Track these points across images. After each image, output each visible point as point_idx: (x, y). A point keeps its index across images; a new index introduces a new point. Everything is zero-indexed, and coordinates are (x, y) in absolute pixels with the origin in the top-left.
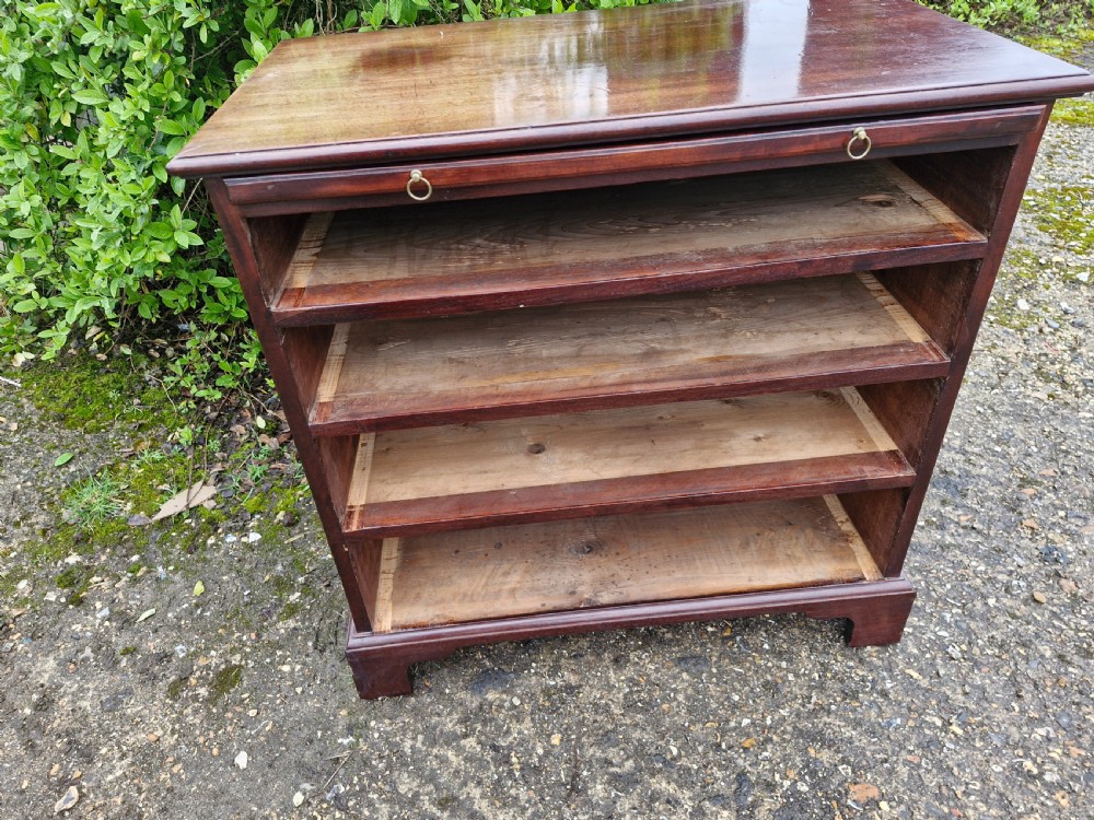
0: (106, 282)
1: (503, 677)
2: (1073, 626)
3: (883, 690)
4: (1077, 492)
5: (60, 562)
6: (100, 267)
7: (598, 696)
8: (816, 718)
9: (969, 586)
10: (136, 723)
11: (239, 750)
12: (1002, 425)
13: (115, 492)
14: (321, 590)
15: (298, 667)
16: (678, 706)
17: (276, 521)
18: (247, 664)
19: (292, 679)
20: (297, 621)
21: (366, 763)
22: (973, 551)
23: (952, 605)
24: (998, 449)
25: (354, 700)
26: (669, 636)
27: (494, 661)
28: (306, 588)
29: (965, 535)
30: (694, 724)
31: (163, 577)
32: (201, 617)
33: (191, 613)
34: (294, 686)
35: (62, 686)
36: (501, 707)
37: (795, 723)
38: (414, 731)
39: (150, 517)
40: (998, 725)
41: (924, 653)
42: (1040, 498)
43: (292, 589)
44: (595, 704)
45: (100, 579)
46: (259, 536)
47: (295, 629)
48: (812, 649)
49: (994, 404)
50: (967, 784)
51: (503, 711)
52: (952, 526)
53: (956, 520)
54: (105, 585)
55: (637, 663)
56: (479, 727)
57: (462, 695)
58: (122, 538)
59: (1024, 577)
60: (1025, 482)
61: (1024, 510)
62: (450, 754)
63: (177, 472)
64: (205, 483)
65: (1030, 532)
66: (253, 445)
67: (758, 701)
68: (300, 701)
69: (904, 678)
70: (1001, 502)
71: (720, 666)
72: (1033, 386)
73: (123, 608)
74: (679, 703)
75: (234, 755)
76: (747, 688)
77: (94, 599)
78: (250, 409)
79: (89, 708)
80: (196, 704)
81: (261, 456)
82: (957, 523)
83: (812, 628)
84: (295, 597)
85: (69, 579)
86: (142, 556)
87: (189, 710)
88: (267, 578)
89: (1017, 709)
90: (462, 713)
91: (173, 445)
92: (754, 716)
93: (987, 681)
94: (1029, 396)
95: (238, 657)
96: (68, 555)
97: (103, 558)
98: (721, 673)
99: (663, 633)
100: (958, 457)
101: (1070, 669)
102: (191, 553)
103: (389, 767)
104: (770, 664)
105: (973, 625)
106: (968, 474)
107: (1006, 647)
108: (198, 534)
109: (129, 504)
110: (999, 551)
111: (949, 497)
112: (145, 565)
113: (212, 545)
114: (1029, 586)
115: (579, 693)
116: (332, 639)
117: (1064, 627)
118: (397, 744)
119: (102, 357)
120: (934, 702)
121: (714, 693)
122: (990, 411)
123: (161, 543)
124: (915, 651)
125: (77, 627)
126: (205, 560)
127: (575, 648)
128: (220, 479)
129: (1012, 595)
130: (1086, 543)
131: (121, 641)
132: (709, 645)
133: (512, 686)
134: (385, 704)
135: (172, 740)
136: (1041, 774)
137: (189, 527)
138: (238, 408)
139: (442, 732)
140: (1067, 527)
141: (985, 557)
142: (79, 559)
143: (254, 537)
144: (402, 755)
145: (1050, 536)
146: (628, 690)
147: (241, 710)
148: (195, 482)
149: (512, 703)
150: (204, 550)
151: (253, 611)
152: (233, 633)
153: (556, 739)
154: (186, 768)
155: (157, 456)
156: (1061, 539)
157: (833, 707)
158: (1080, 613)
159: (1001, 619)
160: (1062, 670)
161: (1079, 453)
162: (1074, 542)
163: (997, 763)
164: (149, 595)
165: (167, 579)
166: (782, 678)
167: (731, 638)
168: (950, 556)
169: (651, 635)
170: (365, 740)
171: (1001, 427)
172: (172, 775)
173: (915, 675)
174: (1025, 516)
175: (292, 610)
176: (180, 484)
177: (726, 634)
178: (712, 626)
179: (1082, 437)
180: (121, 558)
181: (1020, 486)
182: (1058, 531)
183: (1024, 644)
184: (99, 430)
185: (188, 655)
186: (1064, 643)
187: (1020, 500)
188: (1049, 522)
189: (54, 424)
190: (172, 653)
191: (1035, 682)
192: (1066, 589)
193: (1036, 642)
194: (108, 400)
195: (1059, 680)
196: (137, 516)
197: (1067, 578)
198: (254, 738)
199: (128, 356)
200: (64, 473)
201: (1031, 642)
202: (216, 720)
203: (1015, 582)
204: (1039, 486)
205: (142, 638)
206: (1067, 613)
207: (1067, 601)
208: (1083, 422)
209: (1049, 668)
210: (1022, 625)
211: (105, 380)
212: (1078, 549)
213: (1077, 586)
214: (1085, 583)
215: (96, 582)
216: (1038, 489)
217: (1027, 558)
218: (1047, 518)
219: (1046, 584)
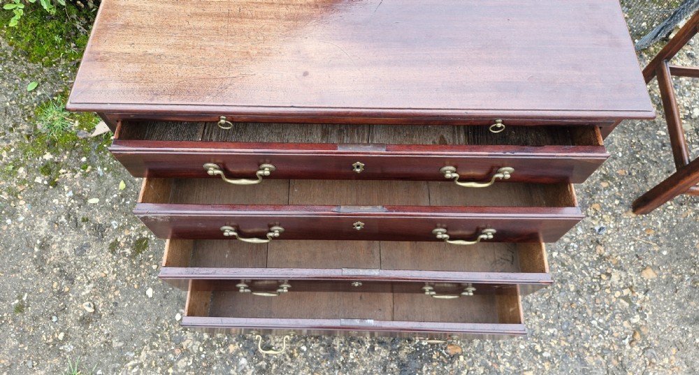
2: (592, 275)
4: (632, 189)
5: (40, 158)
10: (94, 264)
11: (148, 287)
13: (67, 114)
18: (151, 237)
31: (101, 174)
32: (124, 204)
33: (119, 201)
35: (52, 237)
39: (90, 133)
40: (531, 325)
42: (610, 190)
45: (64, 171)
50: (505, 352)
54: (68, 176)
58: (75, 145)
59: (578, 242)
60: (606, 177)
61: (597, 197)
65: (594, 212)
70: (585, 190)
73: (80, 192)
75: (146, 290)
77: (63, 184)
79: (68, 252)
80: (125, 258)
85: (47, 169)
86: (88, 159)
87: (121, 261)
89: (544, 317)
93: (535, 300)
95: (146, 233)
96: (44, 154)
97: (66, 157)
101: (580, 299)
109: (77, 122)
112: (90, 164)
114: (579, 248)
117: (587, 275)
123: (99, 151)
125: (56, 201)
129: (567, 251)
130: (622, 223)
131: (80, 213)
135: (113, 277)
136: (543, 352)
140: (616, 211)
142: (51, 157)
145: (604, 216)
147: (149, 264)
154: (121, 293)
156: (609, 219)
158: (599, 267)
159: (556, 265)
160: (576, 299)
161: (645, 161)
162: (616, 221)
163: (523, 344)
164: (93, 185)
165: (103, 176)
172: (115, 296)
174: (596, 200)
179: (652, 149)
180: (75, 158)
181: (602, 180)
182: (610, 213)
183: (562, 282)
184: (51, 65)
185: (118, 227)
186: (583, 284)
187: (597, 189)
188: (607, 207)
189: (23, 58)
190: (110, 226)
191: (559, 304)
192: (598, 251)
193: (569, 281)
194: (54, 43)
195: (571, 304)
196: (82, 131)
197: (601, 245)
198: (156, 281)
199: (64, 6)
200: (34, 96)
201: (566, 281)
202: (135, 268)
203: (572, 244)
204: (612, 181)
205: (93, 213)
206: (592, 267)
207: (595, 259)
208: (658, 137)
209: (569, 297)
210: (565, 271)
211: (50, 25)
212: (616, 227)
213: (605, 250)
214: (609, 248)
215: (63, 173)
216: (611, 183)
217: (586, 230)
218: (607, 204)
219: (589, 248)
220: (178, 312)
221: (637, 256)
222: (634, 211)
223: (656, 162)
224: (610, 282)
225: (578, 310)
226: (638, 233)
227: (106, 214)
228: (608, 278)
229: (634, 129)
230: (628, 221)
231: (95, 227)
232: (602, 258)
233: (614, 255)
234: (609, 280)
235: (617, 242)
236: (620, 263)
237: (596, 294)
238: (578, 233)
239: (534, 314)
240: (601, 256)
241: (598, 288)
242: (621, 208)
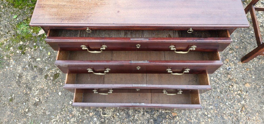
2: (226, 86)
4: (241, 53)
5: (18, 44)
10: (39, 83)
11: (59, 91)
13: (28, 27)
18: (60, 73)
31: (41, 50)
32: (50, 61)
33: (48, 59)
35: (23, 73)
39: (37, 34)
40: (203, 105)
42: (232, 54)
45: (28, 48)
50: (193, 115)
54: (29, 50)
58: (31, 39)
59: (221, 73)
60: (231, 49)
61: (228, 56)
65: (227, 62)
70: (223, 54)
73: (33, 56)
77: (27, 53)
79: (29, 79)
80: (51, 81)
85: (21, 48)
86: (36, 44)
87: (49, 82)
89: (208, 102)
93: (205, 95)
95: (58, 71)
96: (20, 42)
97: (28, 43)
101: (222, 95)
102: (47, 44)
109: (32, 30)
112: (37, 46)
114: (221, 76)
117: (224, 86)
123: (40, 41)
125: (24, 60)
129: (217, 77)
130: (237, 66)
131: (34, 64)
135: (46, 88)
136: (208, 115)
140: (235, 62)
142: (22, 43)
145: (230, 64)
147: (59, 83)
154: (49, 94)
156: (232, 65)
158: (229, 83)
159: (212, 82)
160: (220, 95)
161: (246, 43)
162: (235, 66)
163: (200, 112)
164: (39, 54)
172: (47, 95)
174: (227, 58)
179: (248, 38)
180: (31, 43)
181: (229, 50)
182: (233, 63)
183: (215, 88)
184: (22, 9)
185: (48, 69)
186: (223, 89)
187: (228, 54)
188: (232, 60)
189: (12, 6)
190: (45, 69)
191: (214, 97)
192: (228, 77)
193: (217, 88)
194: (23, 1)
195: (218, 97)
196: (34, 33)
197: (229, 74)
198: (62, 89)
200: (16, 20)
201: (216, 88)
202: (54, 84)
203: (218, 74)
205: (38, 64)
206: (226, 83)
207: (227, 80)
208: (250, 34)
209: (218, 94)
210: (216, 84)
212: (235, 68)
213: (231, 76)
214: (233, 76)
215: (27, 49)
216: (233, 51)
217: (224, 69)
218: (232, 59)
219: (225, 76)
220: (71, 101)
221: (243, 79)
222: (242, 62)
223: (250, 43)
224: (233, 88)
225: (221, 99)
226: (243, 70)
227: (43, 64)
229: (241, 31)
230: (239, 65)
231: (39, 69)
233: (234, 78)
234: (233, 87)
235: (235, 73)
236: (237, 81)
237: (228, 93)
238: (221, 70)
239: (204, 101)
240: (229, 78)
241: (228, 91)
242: (237, 60)
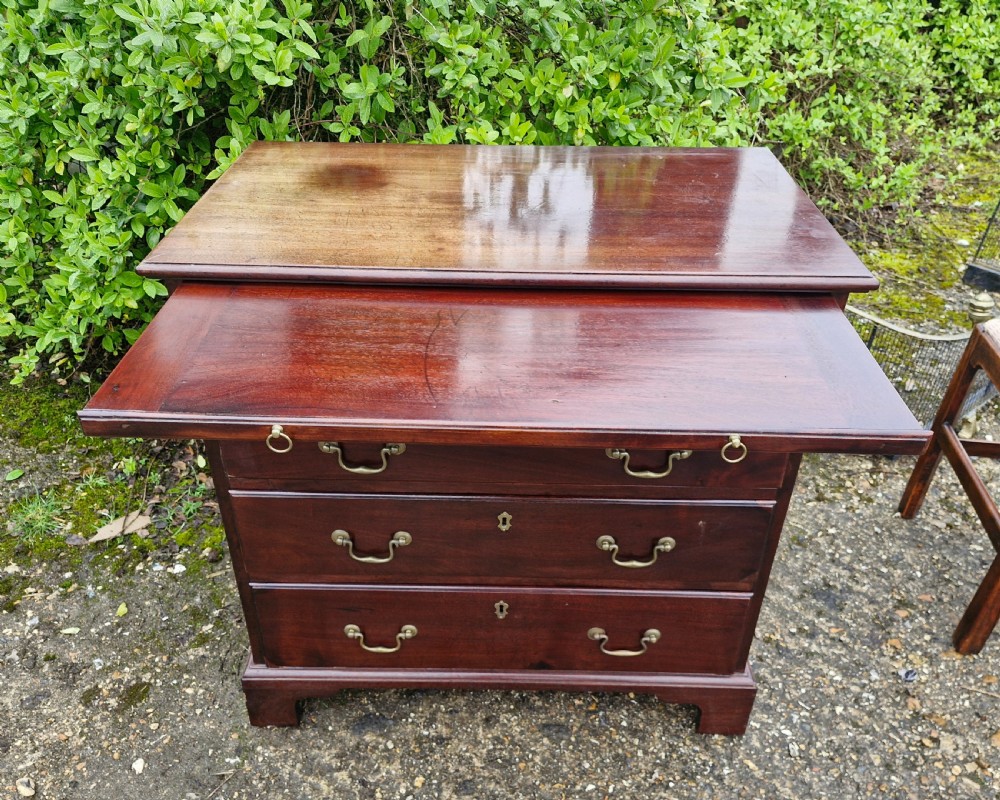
0: (76, 320)
1: (383, 722)
2: (907, 740)
3: (719, 775)
4: (947, 619)
6: (73, 306)
7: (464, 749)
8: (654, 791)
9: (822, 693)
10: (49, 722)
11: (137, 757)
12: (894, 548)
13: (57, 512)
14: (232, 624)
15: (201, 691)
16: (533, 767)
17: (201, 556)
18: (156, 683)
19: (194, 700)
20: (206, 650)
21: (247, 782)
22: (834, 662)
23: (802, 707)
24: (884, 570)
25: (246, 726)
26: (539, 703)
27: (377, 708)
28: (219, 622)
29: (831, 646)
30: (544, 784)
31: (91, 595)
32: (121, 635)
33: (112, 631)
34: (194, 707)
36: (375, 748)
37: (633, 793)
38: (294, 759)
39: (87, 538)
41: (765, 747)
42: (912, 621)
43: (206, 621)
44: (459, 756)
46: (183, 568)
47: (203, 656)
48: (666, 730)
49: (893, 527)
51: (377, 751)
52: (821, 636)
53: (827, 631)
54: (38, 596)
55: (505, 725)
56: (353, 763)
57: (343, 733)
58: (59, 555)
59: (874, 692)
60: (902, 604)
61: (893, 630)
62: (323, 784)
63: (117, 499)
64: (141, 513)
65: (893, 650)
66: (191, 482)
67: (606, 771)
68: (198, 721)
69: (741, 767)
70: (873, 620)
71: (579, 736)
72: (934, 514)
73: (51, 619)
74: (535, 764)
75: (133, 761)
76: (598, 758)
77: (26, 608)
78: (193, 447)
79: (10, 704)
80: (106, 713)
81: (197, 493)
82: (827, 634)
83: (669, 712)
84: (207, 628)
85: (6, 586)
86: (75, 574)
87: (98, 717)
88: (186, 607)
90: (340, 749)
91: (117, 473)
92: (599, 784)
93: (816, 779)
94: (928, 523)
95: (148, 675)
96: (8, 564)
97: (40, 571)
98: (578, 742)
99: (535, 701)
100: (844, 573)
101: (893, 778)
102: (120, 576)
103: (267, 788)
104: (624, 740)
105: (816, 729)
106: (850, 590)
107: (841, 751)
108: (128, 560)
109: (70, 523)
110: (858, 665)
111: (826, 608)
112: (76, 581)
113: (141, 571)
114: (877, 701)
115: (448, 744)
116: (235, 670)
117: (898, 740)
118: (278, 770)
119: (63, 382)
120: (762, 791)
121: (568, 759)
122: (887, 533)
123: (94, 564)
124: (758, 745)
125: (8, 631)
126: (131, 585)
127: (453, 704)
128: (156, 510)
129: (860, 706)
130: (942, 667)
131: (44, 648)
132: (574, 717)
133: (389, 731)
134: (274, 732)
135: (80, 742)
137: (121, 552)
138: (183, 445)
139: (319, 764)
140: (929, 650)
141: (845, 671)
142: (17, 569)
143: (179, 569)
144: (279, 780)
145: (911, 657)
146: (491, 747)
147: (144, 722)
148: (132, 510)
149: (386, 746)
150: (132, 575)
151: (168, 636)
152: (147, 654)
153: (419, 781)
154: (88, 767)
155: (101, 481)
156: (919, 661)
157: (671, 785)
158: (916, 729)
159: (843, 726)
160: (886, 778)
161: (960, 583)
162: (931, 665)
164: (75, 609)
165: (94, 597)
166: (631, 753)
167: (594, 712)
168: (811, 663)
169: (523, 701)
170: (250, 763)
171: (893, 550)
172: (76, 771)
173: (752, 765)
174: (893, 635)
175: (203, 640)
176: (120, 511)
177: (591, 708)
178: (580, 699)
179: (967, 567)
180: (55, 573)
181: (896, 607)
182: (919, 653)
183: (857, 750)
184: (50, 451)
185: (103, 668)
186: (894, 755)
187: (892, 620)
188: (913, 644)
189: (10, 441)
190: (90, 665)
191: (858, 785)
192: (911, 706)
193: (870, 750)
194: (62, 424)
195: (879, 786)
196: (74, 536)
197: (914, 697)
198: (152, 748)
199: (87, 384)
200: (13, 488)
201: (865, 749)
202: (121, 729)
203: (865, 695)
204: (914, 609)
205: (65, 648)
206: (905, 728)
207: (908, 717)
208: (972, 554)
209: (874, 774)
210: (861, 733)
211: (62, 404)
212: (933, 672)
213: (921, 705)
214: (929, 703)
215: (30, 593)
216: (912, 611)
217: (883, 674)
218: (912, 640)
219: (893, 700)
221: (977, 714)
222: (957, 651)
224: (940, 751)
225: (893, 794)
226: (972, 681)
227: (88, 649)
228: (935, 745)
230: (951, 664)
231: (65, 666)
232: (917, 716)
233: (939, 712)
234: (938, 748)
235: (939, 694)
236: (952, 724)
237: (919, 769)
238: (873, 679)
240: (916, 712)
241: (921, 761)
242: (936, 645)
